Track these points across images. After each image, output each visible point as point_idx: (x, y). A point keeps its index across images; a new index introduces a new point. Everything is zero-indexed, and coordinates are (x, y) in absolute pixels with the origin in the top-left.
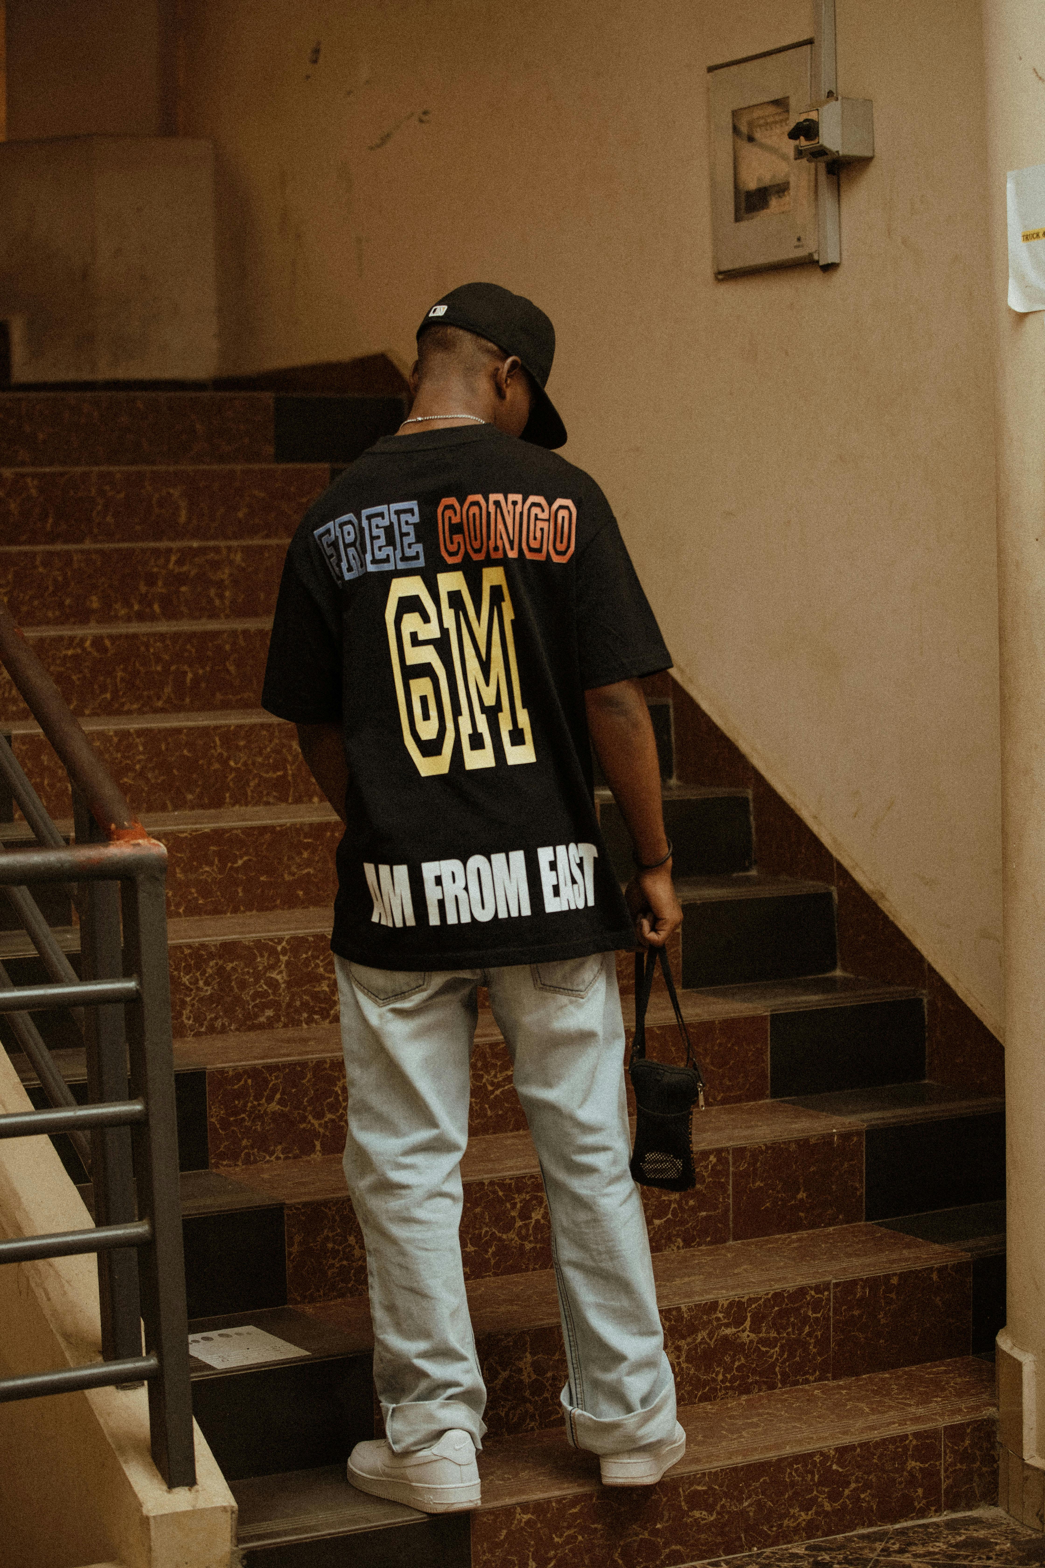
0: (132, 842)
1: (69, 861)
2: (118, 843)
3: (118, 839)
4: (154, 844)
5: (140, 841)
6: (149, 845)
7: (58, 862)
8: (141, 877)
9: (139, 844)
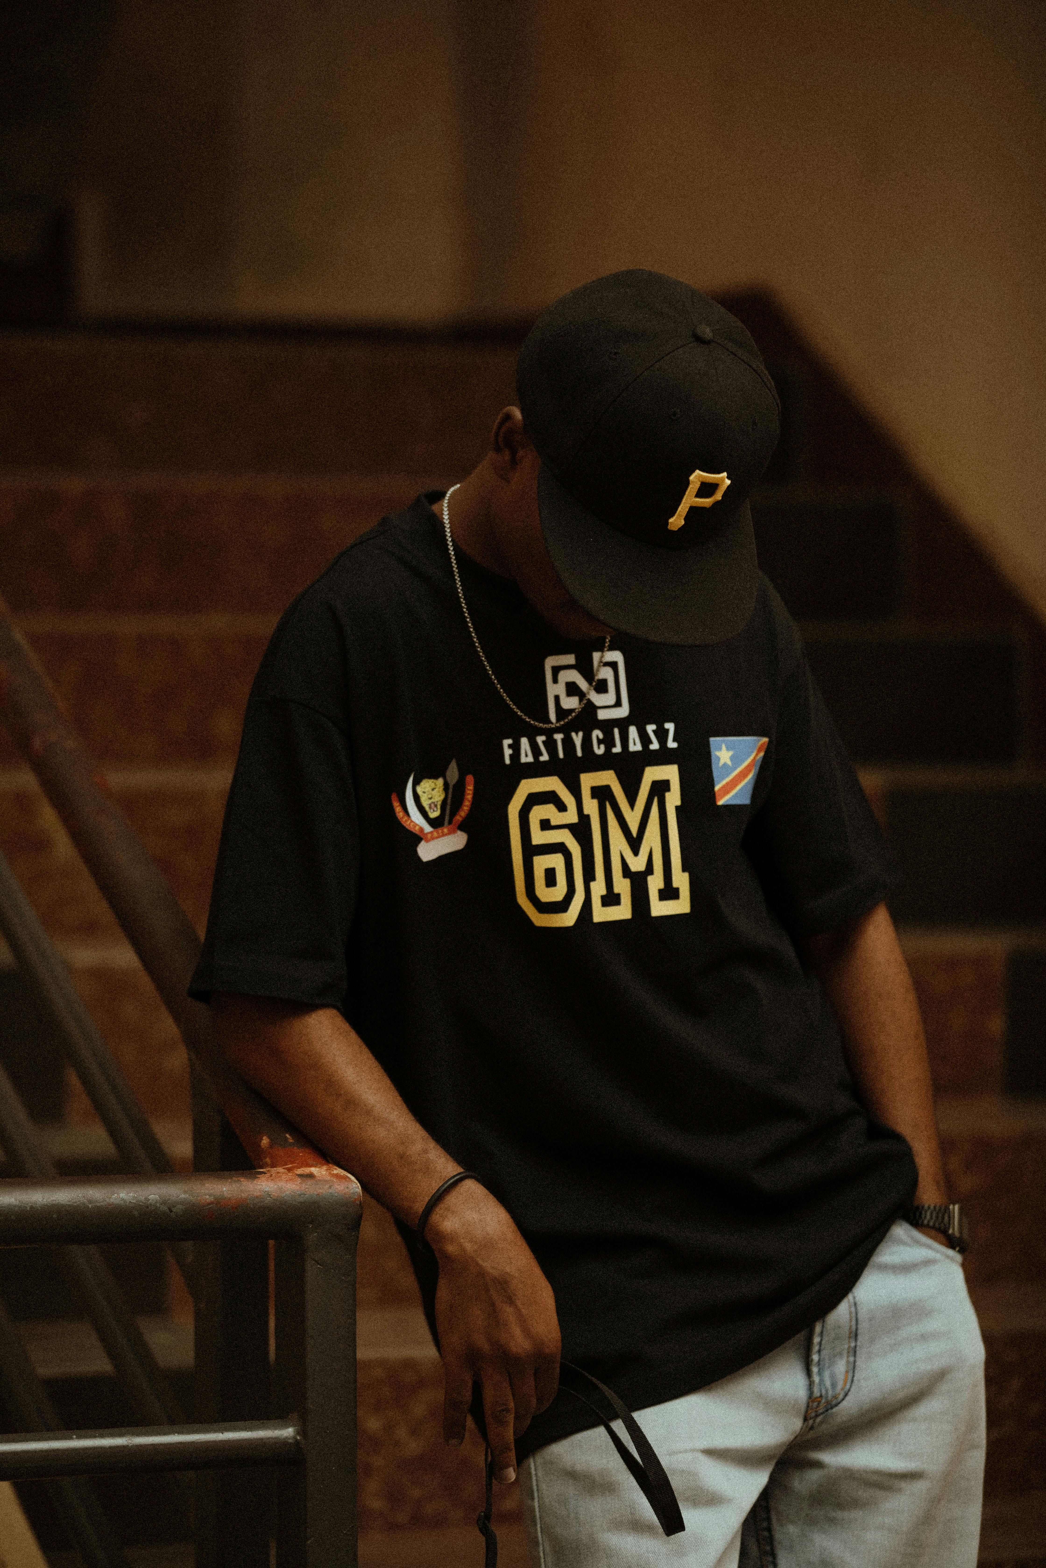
0: (300, 1171)
1: (182, 1202)
2: (274, 1170)
3: (273, 1166)
4: (337, 1176)
5: (314, 1170)
6: (328, 1178)
7: (164, 1203)
8: (312, 1237)
9: (311, 1176)
